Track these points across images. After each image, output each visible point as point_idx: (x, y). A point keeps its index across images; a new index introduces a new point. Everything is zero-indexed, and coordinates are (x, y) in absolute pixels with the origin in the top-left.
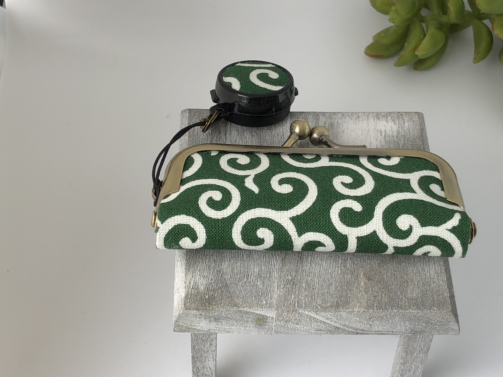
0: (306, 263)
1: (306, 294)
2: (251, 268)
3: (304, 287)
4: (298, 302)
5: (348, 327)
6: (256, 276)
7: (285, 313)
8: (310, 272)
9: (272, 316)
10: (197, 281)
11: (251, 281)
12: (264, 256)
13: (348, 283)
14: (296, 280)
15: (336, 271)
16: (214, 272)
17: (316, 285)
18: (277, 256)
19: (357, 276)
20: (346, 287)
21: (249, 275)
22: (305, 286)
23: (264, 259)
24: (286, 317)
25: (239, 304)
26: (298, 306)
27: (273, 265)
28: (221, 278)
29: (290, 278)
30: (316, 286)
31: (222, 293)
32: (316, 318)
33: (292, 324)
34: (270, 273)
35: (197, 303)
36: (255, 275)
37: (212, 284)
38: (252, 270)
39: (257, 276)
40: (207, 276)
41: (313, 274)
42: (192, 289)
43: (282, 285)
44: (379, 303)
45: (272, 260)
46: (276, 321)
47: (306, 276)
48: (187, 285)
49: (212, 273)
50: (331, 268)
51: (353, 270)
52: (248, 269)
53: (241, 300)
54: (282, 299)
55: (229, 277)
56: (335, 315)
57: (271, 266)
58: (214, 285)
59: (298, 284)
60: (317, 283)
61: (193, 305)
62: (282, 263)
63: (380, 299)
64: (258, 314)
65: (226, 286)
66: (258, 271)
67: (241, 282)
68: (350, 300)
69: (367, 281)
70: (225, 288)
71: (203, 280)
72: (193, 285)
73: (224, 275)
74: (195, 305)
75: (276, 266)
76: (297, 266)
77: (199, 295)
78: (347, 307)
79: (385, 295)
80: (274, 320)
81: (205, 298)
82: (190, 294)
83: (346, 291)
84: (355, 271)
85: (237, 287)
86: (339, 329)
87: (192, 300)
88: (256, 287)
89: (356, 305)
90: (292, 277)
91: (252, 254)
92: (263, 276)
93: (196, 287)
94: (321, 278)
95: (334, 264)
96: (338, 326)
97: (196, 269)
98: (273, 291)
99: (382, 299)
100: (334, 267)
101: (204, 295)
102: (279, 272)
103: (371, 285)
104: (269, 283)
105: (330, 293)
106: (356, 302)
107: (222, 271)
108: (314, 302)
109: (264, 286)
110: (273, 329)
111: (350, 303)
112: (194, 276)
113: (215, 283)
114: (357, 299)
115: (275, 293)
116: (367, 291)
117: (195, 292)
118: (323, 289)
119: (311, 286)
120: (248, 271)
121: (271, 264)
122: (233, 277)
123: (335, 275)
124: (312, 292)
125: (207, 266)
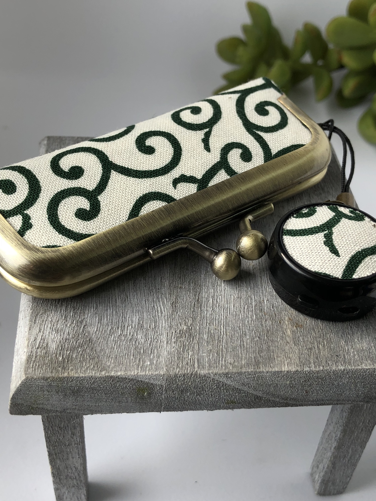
0: (207, 307)
1: (209, 349)
2: (128, 316)
3: (206, 339)
4: (198, 360)
5: (273, 395)
6: (135, 326)
7: (180, 377)
8: (213, 319)
9: (159, 383)
10: (47, 336)
11: (128, 334)
12: (147, 301)
13: (268, 332)
14: (193, 331)
15: (250, 316)
16: (72, 323)
17: (223, 335)
18: (165, 300)
19: (280, 323)
20: (266, 338)
21: (124, 326)
22: (206, 337)
23: (146, 304)
24: (181, 383)
25: (109, 368)
26: (199, 367)
27: (159, 311)
28: (83, 331)
29: (185, 328)
30: (223, 338)
31: (84, 352)
32: (226, 384)
33: (190, 394)
34: (155, 322)
35: (44, 368)
36: (133, 326)
37: (68, 340)
38: (130, 319)
39: (137, 326)
40: (62, 330)
41: (217, 321)
42: (38, 348)
43: (174, 338)
44: (317, 358)
45: (158, 305)
46: (166, 391)
47: (208, 324)
48: (30, 342)
49: (70, 325)
50: (242, 312)
51: (274, 315)
52: (122, 317)
53: (112, 361)
54: (174, 358)
55: (96, 330)
56: (254, 377)
57: (157, 313)
58: (71, 342)
59: (196, 335)
60: (224, 333)
61: (38, 371)
62: (173, 308)
63: (317, 351)
64: (138, 381)
65: (90, 343)
66: (139, 320)
67: (113, 336)
68: (274, 355)
69: (295, 327)
70: (88, 345)
71: (56, 335)
72: (40, 342)
73: (87, 328)
74: (42, 370)
75: (164, 312)
76: (194, 311)
77: (48, 357)
78: (272, 365)
79: (324, 346)
80: (164, 390)
81: (57, 361)
82: (34, 355)
83: (268, 343)
84: (275, 315)
85: (107, 344)
86: (261, 399)
87: (38, 364)
88: (135, 342)
89: (284, 361)
90: (187, 326)
91: (129, 297)
92: (145, 326)
93: (44, 345)
94: (229, 326)
95: (246, 308)
96: (260, 394)
97: (46, 320)
98: (161, 346)
99: (319, 352)
100: (245, 311)
101: (56, 356)
102: (168, 320)
103: (301, 333)
104: (155, 336)
105: (244, 347)
106: (284, 358)
107: (84, 322)
108: (222, 359)
109: (147, 340)
110: (163, 404)
111: (275, 359)
112: (43, 330)
113: (73, 338)
114: (283, 353)
115: (164, 349)
116: (298, 342)
117: (43, 352)
118: (233, 341)
119: (216, 338)
120: (123, 321)
121: (156, 310)
122: (101, 330)
123: (248, 322)
124: (217, 346)
125: (62, 316)
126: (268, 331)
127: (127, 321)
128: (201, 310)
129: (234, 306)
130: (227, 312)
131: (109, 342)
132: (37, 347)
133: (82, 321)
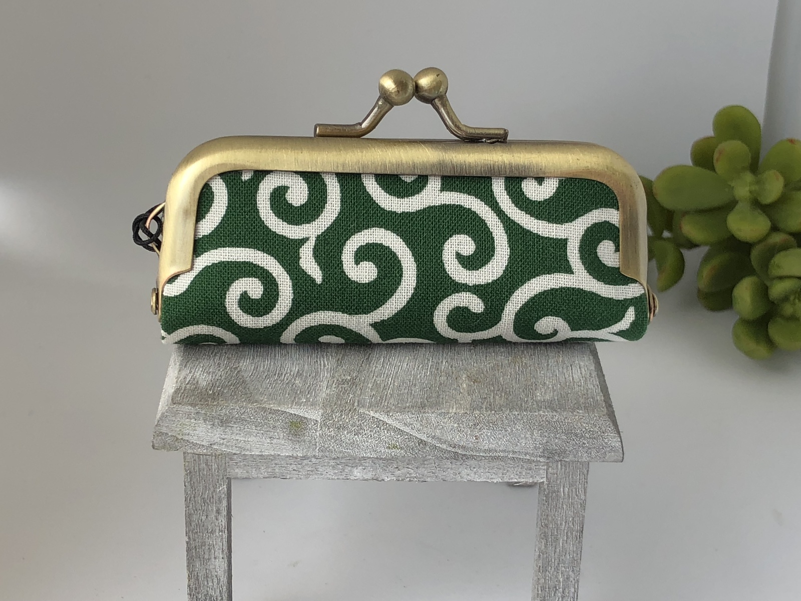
0: (376, 364)
1: (372, 394)
2: (287, 367)
3: (370, 387)
4: (358, 401)
5: (439, 440)
6: (294, 374)
7: (336, 413)
8: (381, 373)
9: (314, 418)
10: (198, 377)
11: (286, 379)
12: (310, 357)
14: (357, 380)
15: (423, 373)
16: (226, 368)
17: (390, 385)
18: (330, 357)
19: (456, 378)
20: (437, 389)
21: (282, 374)
23: (308, 359)
24: (338, 419)
25: (262, 401)
26: (358, 405)
27: (322, 365)
28: (237, 375)
29: (349, 378)
30: (389, 387)
31: (236, 390)
32: (387, 424)
33: (348, 433)
34: (317, 372)
35: (193, 398)
37: (220, 380)
38: (289, 369)
40: (214, 373)
41: (385, 375)
43: (335, 385)
44: (490, 405)
45: (322, 360)
46: (322, 428)
47: (375, 377)
48: (180, 380)
49: (223, 370)
50: (415, 369)
51: (451, 373)
52: (281, 367)
53: (266, 397)
54: (333, 398)
55: (250, 375)
56: (418, 417)
57: (319, 366)
58: (223, 382)
59: (360, 384)
61: (186, 400)
62: (338, 363)
63: (492, 401)
64: (292, 414)
65: (243, 383)
66: (298, 370)
67: (268, 380)
68: (443, 401)
69: (472, 383)
70: (241, 384)
71: (207, 376)
72: (190, 380)
73: (241, 373)
74: (190, 400)
75: (327, 366)
76: (361, 367)
77: (198, 390)
78: (438, 408)
79: (501, 397)
80: (319, 426)
81: (206, 393)
82: (183, 388)
83: (438, 392)
84: (453, 373)
85: (261, 385)
86: (425, 444)
87: (186, 395)
89: (453, 406)
90: (351, 376)
91: (290, 353)
92: (305, 375)
93: (194, 382)
94: (398, 379)
95: (421, 366)
96: (424, 438)
98: (319, 390)
99: (494, 401)
100: (419, 369)
101: (206, 390)
102: (331, 372)
103: (478, 387)
104: (314, 383)
105: (411, 394)
106: (453, 404)
107: (239, 369)
108: (385, 402)
109: (306, 384)
110: (317, 444)
111: (443, 404)
112: (193, 372)
113: (225, 379)
114: (454, 400)
115: (323, 392)
116: (472, 393)
117: (192, 387)
118: (400, 390)
119: (382, 386)
120: (281, 369)
121: (319, 364)
122: (256, 375)
123: (421, 376)
124: (382, 391)
125: (215, 363)
126: (441, 384)
127: (286, 371)
128: (369, 366)
129: (407, 365)
130: (399, 369)
131: (264, 384)
132: (186, 383)
133: (237, 368)
